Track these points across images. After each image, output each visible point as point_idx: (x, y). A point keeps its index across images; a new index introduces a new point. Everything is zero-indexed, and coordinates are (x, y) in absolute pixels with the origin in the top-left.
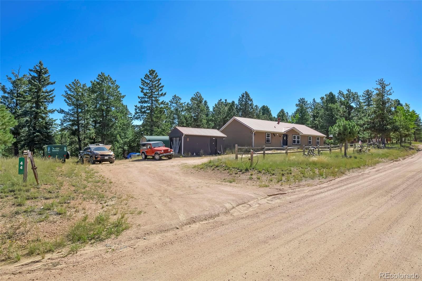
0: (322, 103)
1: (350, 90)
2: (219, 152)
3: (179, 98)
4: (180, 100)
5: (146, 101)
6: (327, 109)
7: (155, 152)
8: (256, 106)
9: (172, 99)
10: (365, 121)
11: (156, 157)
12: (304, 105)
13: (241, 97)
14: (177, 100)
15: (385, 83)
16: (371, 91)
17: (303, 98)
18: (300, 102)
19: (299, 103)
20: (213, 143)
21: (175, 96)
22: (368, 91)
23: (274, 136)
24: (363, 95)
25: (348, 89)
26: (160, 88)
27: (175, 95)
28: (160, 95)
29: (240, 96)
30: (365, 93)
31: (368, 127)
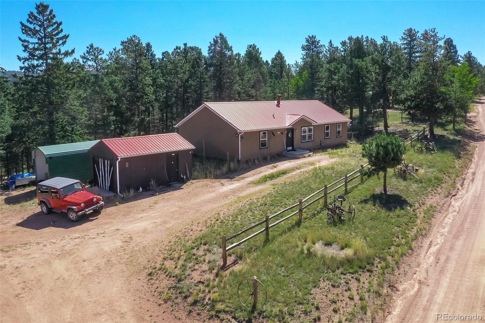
0: (343, 51)
1: (387, 38)
2: (182, 177)
3: (101, 50)
4: (101, 54)
5: (35, 65)
6: (351, 66)
7: (68, 207)
8: (239, 54)
9: (86, 52)
10: (407, 94)
11: (70, 216)
12: (315, 47)
13: (212, 42)
14: (96, 54)
15: (438, 35)
16: (415, 31)
17: (313, 36)
18: (309, 43)
19: (306, 44)
20: (173, 163)
21: (92, 46)
22: (410, 30)
23: (273, 136)
24: (404, 36)
25: (384, 36)
26: (61, 38)
27: (90, 44)
28: (63, 54)
29: (210, 42)
30: (406, 33)
31: (412, 106)
